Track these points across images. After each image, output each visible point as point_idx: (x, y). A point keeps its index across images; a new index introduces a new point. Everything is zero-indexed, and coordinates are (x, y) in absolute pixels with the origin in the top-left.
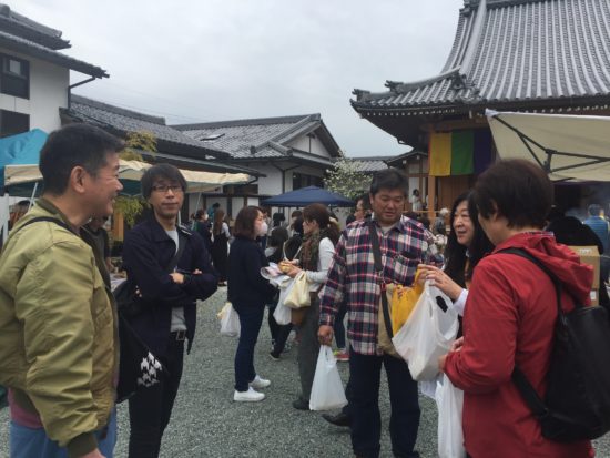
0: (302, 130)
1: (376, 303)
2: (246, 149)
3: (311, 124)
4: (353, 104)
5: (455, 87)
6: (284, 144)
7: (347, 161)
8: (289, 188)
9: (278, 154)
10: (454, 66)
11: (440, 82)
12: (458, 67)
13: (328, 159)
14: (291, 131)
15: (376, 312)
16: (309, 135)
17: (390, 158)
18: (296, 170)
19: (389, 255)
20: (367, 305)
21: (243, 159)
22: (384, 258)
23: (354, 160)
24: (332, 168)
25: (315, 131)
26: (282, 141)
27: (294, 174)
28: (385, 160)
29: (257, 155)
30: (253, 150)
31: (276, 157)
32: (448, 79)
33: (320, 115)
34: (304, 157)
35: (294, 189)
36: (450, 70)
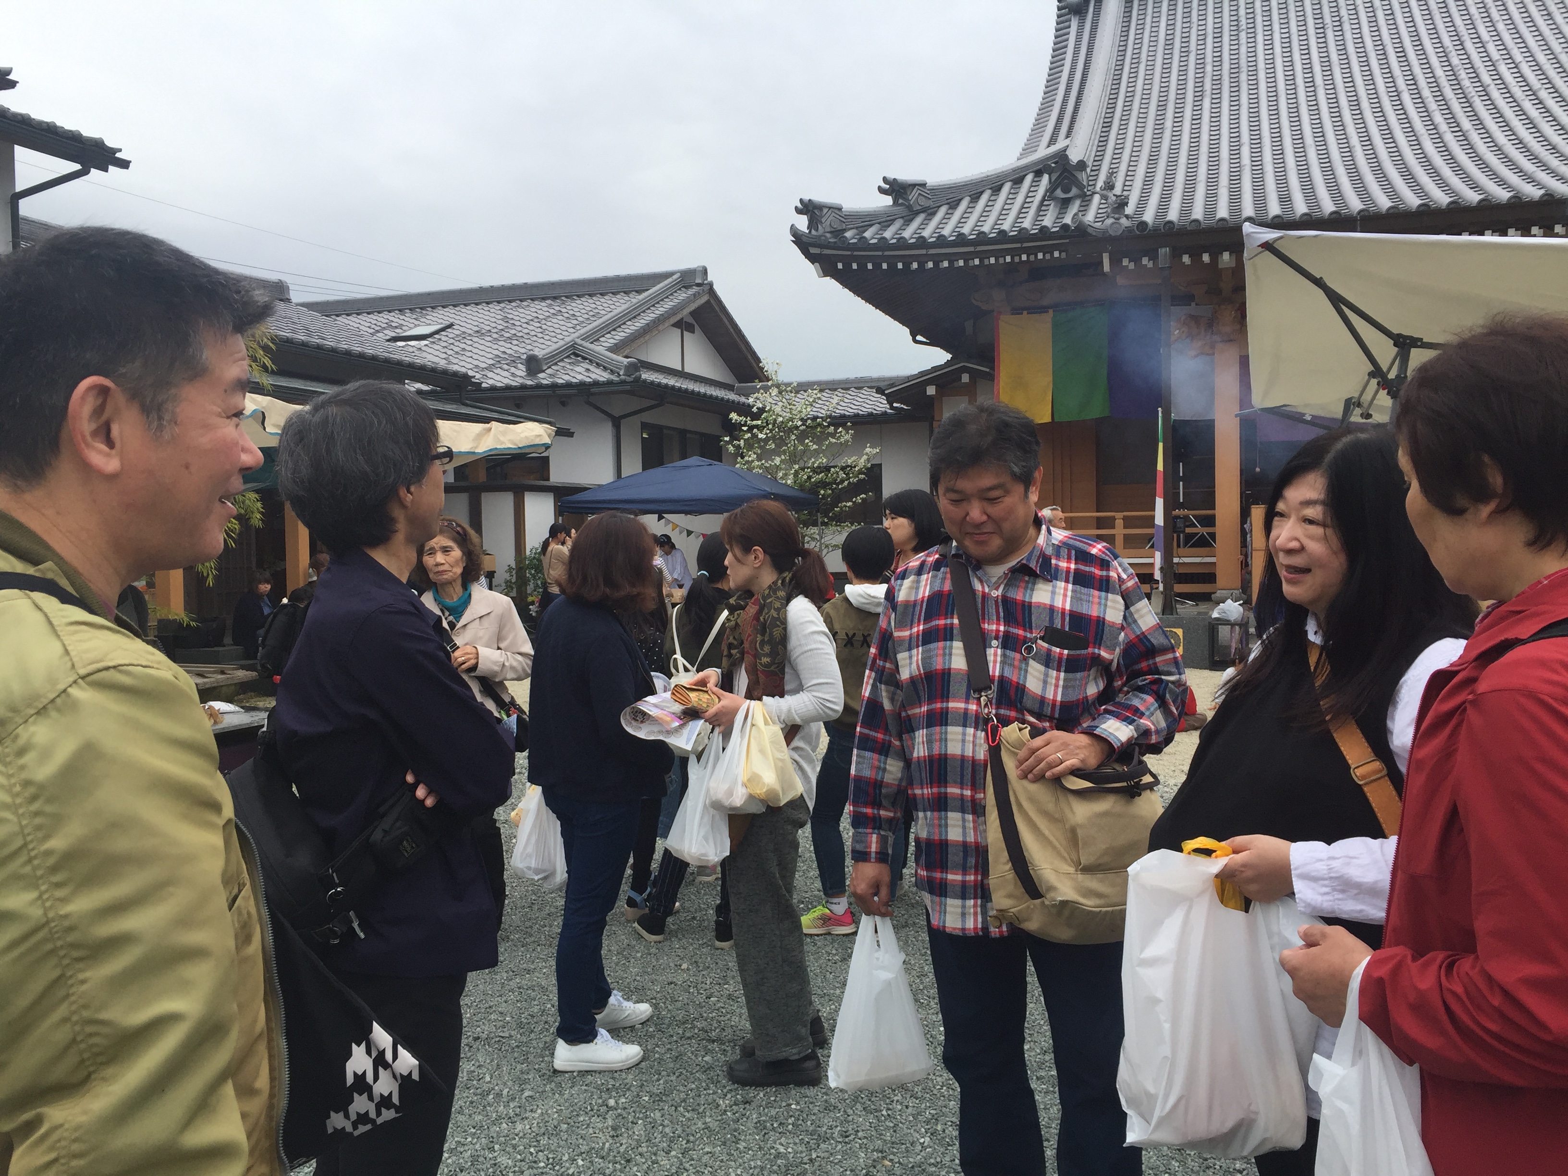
0: (660, 310)
1: (977, 785)
2: (513, 361)
3: (682, 296)
4: (799, 240)
5: (1059, 193)
6: (615, 349)
7: (782, 388)
8: (632, 465)
9: (600, 375)
10: (1053, 141)
11: (1018, 181)
12: (1060, 144)
13: (729, 387)
14: (632, 314)
15: (978, 810)
16: (678, 325)
17: (892, 382)
18: (649, 417)
19: (1008, 643)
20: (953, 790)
21: (508, 388)
22: (994, 655)
23: (802, 387)
24: (745, 410)
25: (693, 314)
26: (610, 340)
27: (645, 426)
28: (880, 387)
29: (544, 378)
30: (533, 364)
31: (596, 383)
32: (1038, 174)
33: (705, 271)
34: (671, 381)
35: (647, 464)
36: (1043, 152)
